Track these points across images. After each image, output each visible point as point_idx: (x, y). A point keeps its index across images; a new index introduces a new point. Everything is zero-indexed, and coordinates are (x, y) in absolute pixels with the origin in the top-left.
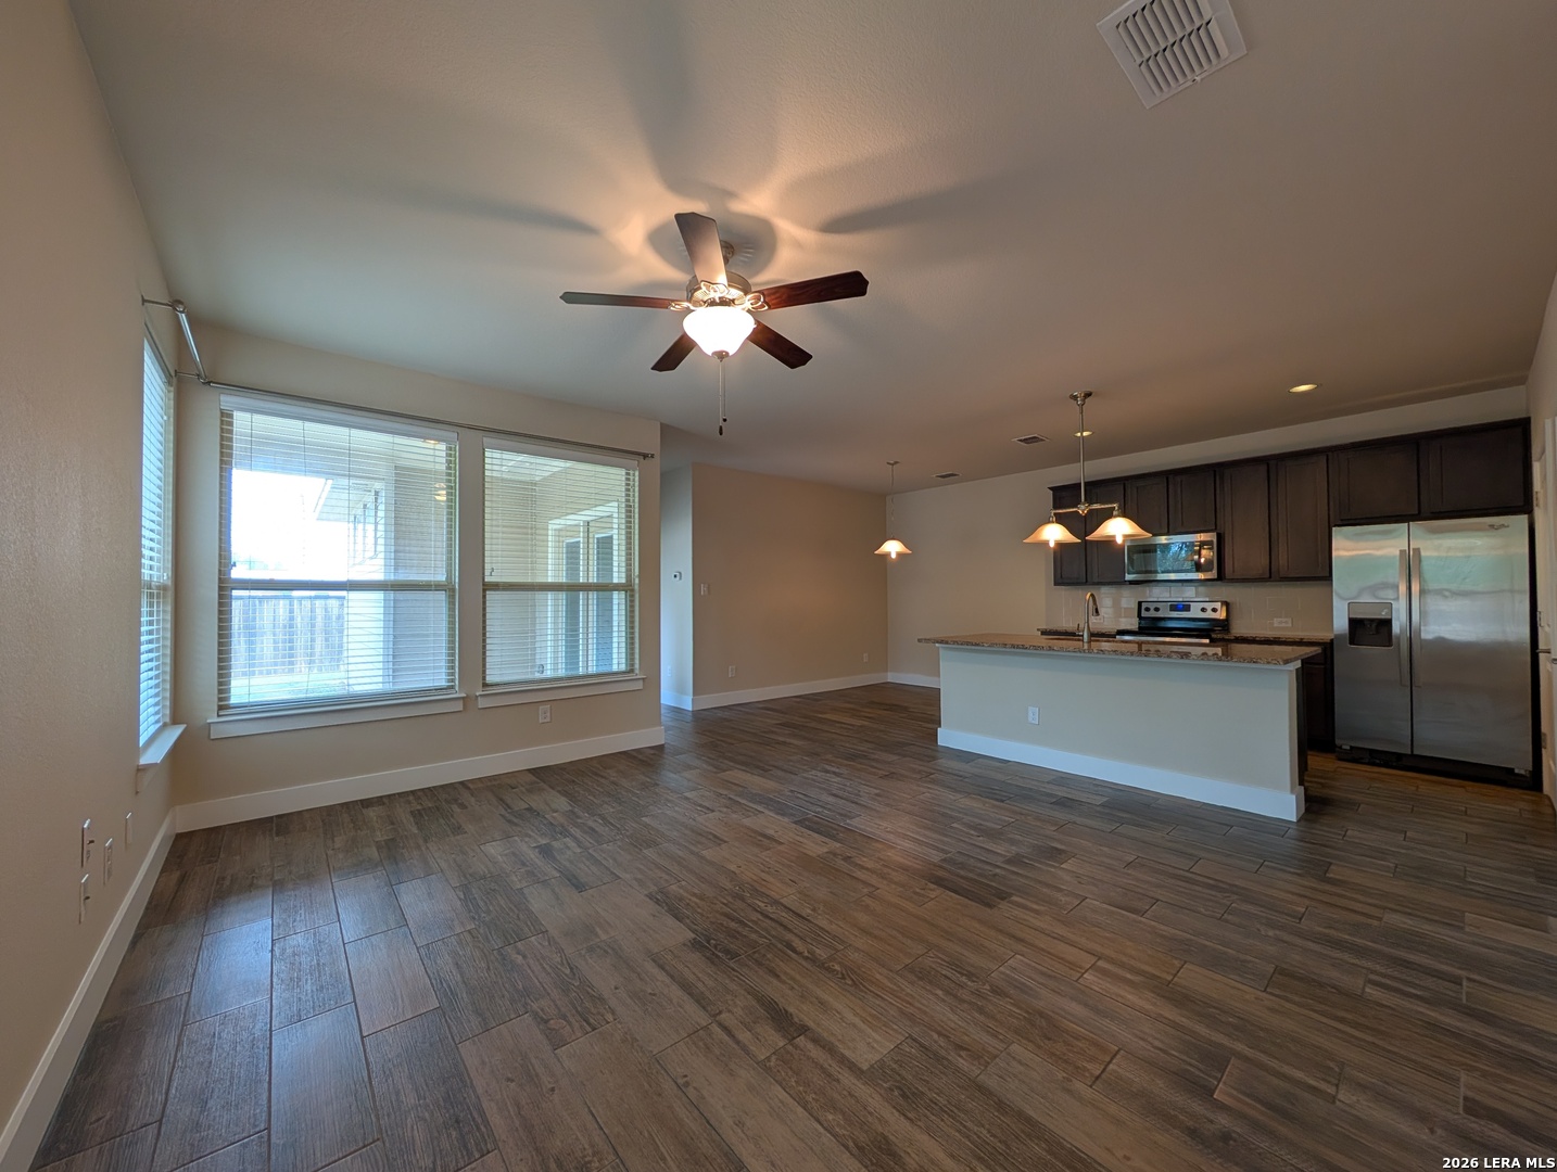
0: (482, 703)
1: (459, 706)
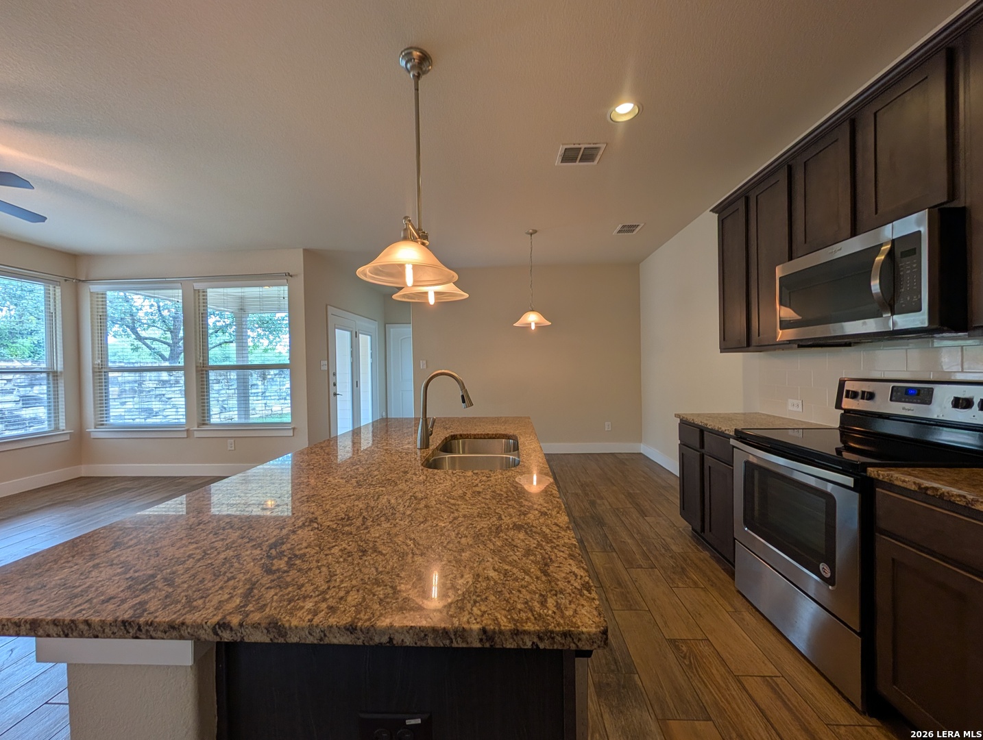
0: (197, 434)
1: (185, 435)
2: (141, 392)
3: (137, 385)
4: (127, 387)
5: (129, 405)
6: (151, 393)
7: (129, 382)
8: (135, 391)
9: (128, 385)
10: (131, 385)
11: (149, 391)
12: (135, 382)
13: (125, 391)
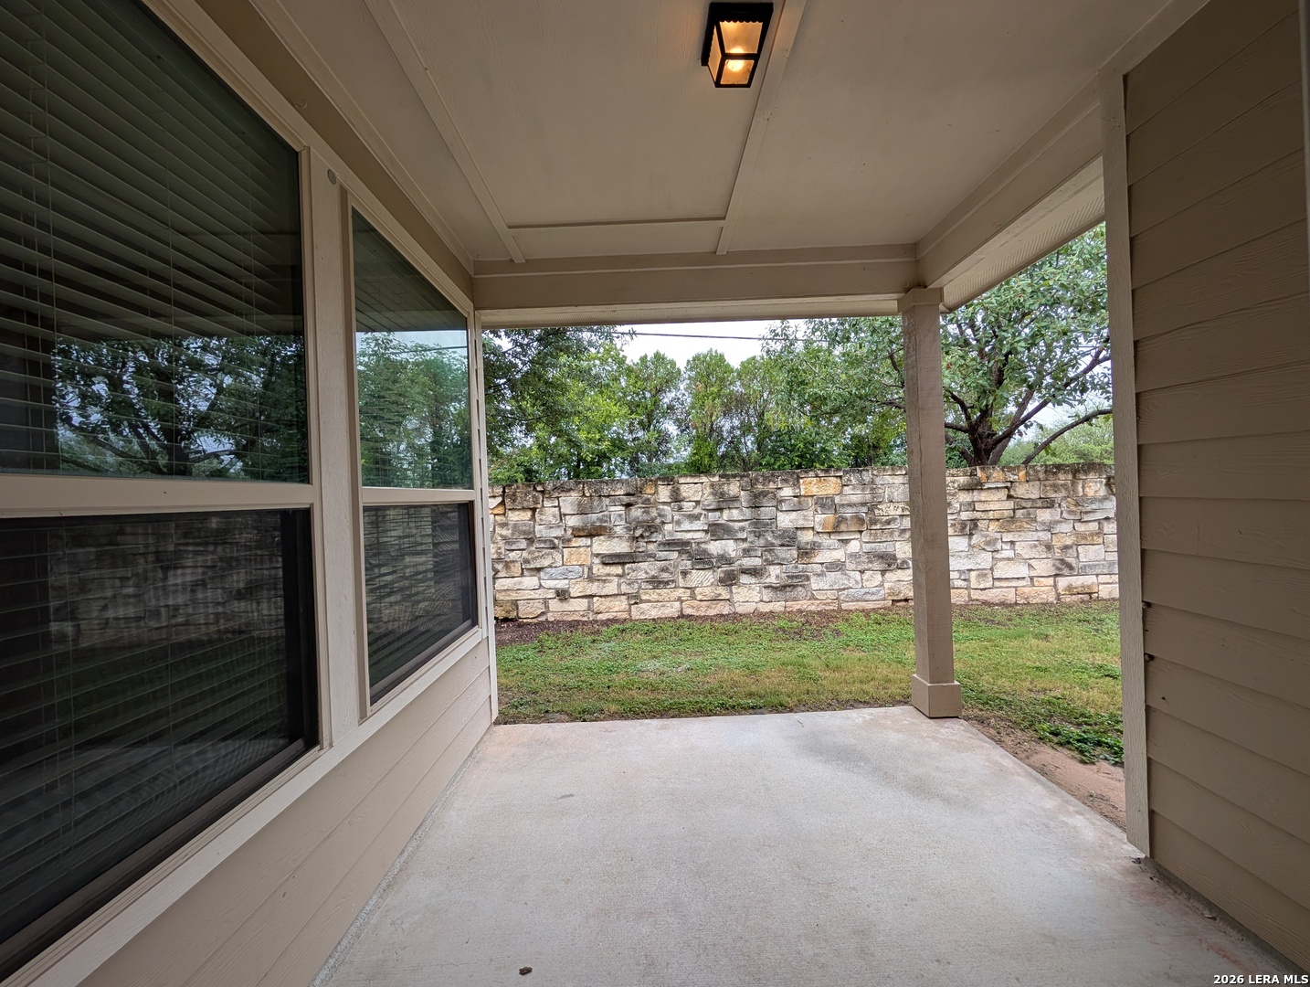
2: (873, 522)
3: (865, 509)
4: (849, 512)
5: (854, 546)
6: (892, 526)
7: (850, 505)
8: (861, 521)
9: (850, 510)
10: (854, 510)
11: (888, 522)
12: (863, 504)
13: (845, 519)
